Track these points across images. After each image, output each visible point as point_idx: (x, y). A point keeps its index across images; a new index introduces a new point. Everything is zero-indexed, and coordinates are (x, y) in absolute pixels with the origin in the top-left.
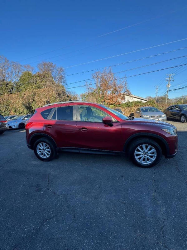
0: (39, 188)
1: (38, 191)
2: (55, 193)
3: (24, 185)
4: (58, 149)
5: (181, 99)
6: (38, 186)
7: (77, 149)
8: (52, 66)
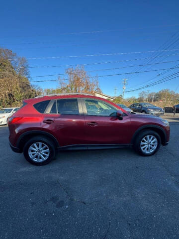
0: (58, 201)
1: (61, 207)
2: (83, 202)
3: (33, 204)
4: (60, 148)
5: (131, 99)
6: (54, 199)
7: (84, 146)
8: (11, 54)
